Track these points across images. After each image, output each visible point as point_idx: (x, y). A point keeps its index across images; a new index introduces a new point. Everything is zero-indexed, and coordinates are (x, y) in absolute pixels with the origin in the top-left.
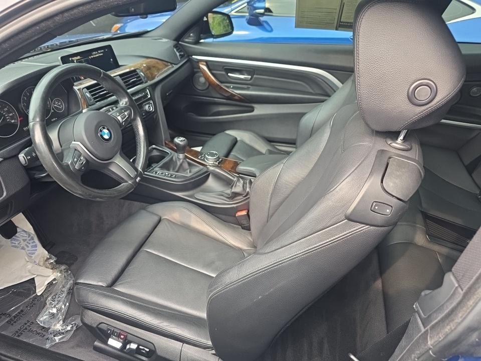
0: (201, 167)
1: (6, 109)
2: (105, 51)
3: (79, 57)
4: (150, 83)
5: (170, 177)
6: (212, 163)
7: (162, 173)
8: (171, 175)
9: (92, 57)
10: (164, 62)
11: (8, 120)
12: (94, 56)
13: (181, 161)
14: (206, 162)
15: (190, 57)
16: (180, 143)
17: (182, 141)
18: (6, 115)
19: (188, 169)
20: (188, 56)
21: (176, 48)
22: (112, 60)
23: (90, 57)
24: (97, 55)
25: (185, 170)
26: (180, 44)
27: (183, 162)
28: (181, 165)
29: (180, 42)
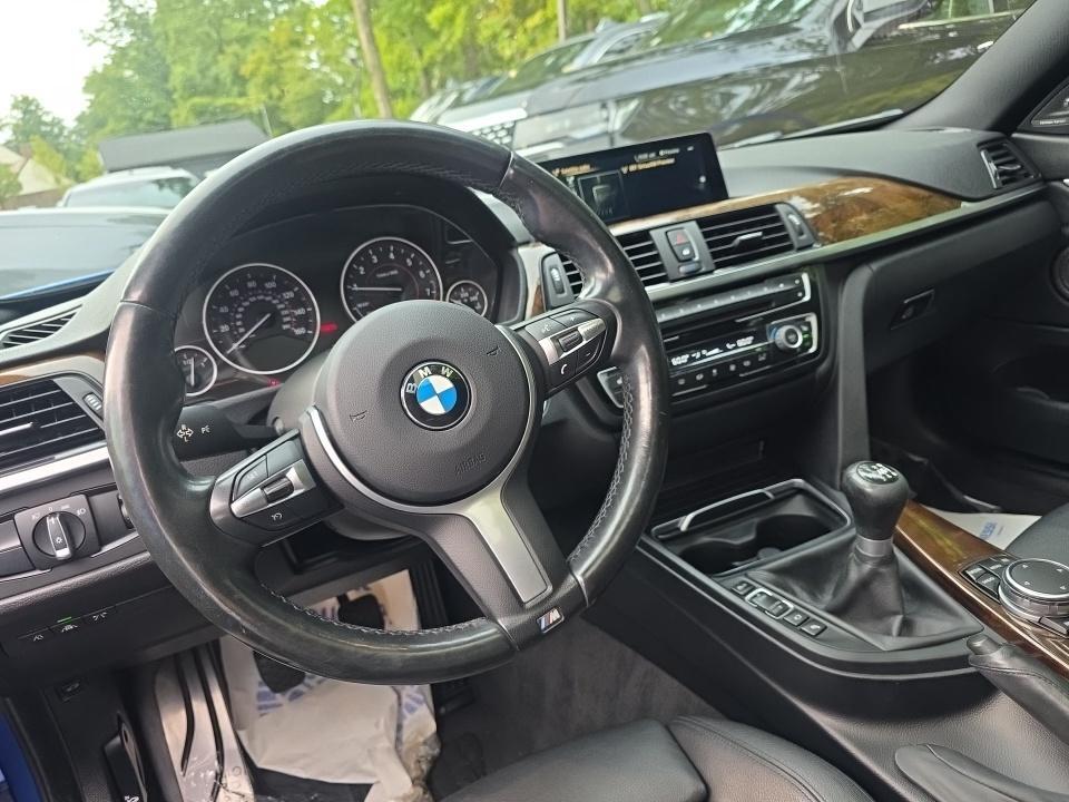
0: (971, 622)
1: (289, 295)
2: (684, 151)
3: (585, 168)
4: (819, 251)
5: (796, 628)
6: (1035, 618)
7: (772, 600)
8: (806, 621)
9: (633, 168)
10: (914, 190)
11: (285, 327)
12: (641, 167)
13: (868, 567)
14: (1001, 604)
15: (1057, 184)
16: (869, 490)
17: (879, 481)
18: (286, 312)
19: (896, 613)
20: (1046, 180)
21: (989, 150)
22: (703, 179)
23: (625, 170)
24: (653, 164)
25: (880, 614)
26: (1016, 141)
27: (874, 575)
28: (864, 585)
29: (1015, 135)
